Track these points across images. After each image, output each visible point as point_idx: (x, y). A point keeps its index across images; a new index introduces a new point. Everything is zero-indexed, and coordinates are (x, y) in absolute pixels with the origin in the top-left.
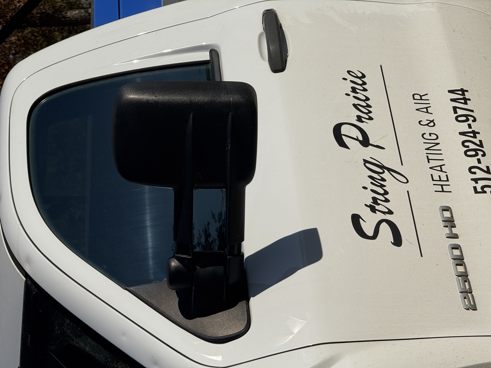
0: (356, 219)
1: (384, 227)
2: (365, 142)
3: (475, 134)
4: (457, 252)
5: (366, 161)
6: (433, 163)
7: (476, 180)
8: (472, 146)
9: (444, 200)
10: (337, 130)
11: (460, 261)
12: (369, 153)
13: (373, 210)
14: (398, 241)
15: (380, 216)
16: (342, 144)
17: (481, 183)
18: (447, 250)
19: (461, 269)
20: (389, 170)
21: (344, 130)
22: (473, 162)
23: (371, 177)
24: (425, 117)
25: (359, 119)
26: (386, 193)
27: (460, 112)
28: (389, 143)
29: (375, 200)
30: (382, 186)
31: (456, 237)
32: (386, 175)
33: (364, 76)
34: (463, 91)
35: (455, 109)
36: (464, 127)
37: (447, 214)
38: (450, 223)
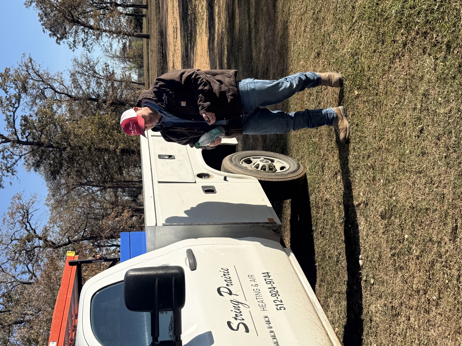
0: (229, 323)
1: (241, 325)
2: (230, 293)
3: (274, 288)
4: (272, 334)
5: (231, 301)
6: (259, 300)
7: (277, 305)
8: (274, 293)
9: (265, 313)
10: (219, 290)
11: (274, 337)
12: (232, 297)
13: (236, 319)
14: (247, 331)
15: (239, 321)
16: (221, 295)
17: (279, 306)
18: (269, 333)
19: (275, 340)
20: (241, 303)
21: (221, 289)
22: (275, 298)
23: (234, 306)
24: (254, 283)
25: (227, 285)
26: (241, 312)
27: (267, 280)
28: (240, 293)
29: (236, 315)
30: (239, 310)
31: (271, 328)
32: (240, 305)
33: (228, 270)
34: (268, 273)
35: (265, 279)
36: (270, 286)
37: (267, 319)
38: (268, 322)
